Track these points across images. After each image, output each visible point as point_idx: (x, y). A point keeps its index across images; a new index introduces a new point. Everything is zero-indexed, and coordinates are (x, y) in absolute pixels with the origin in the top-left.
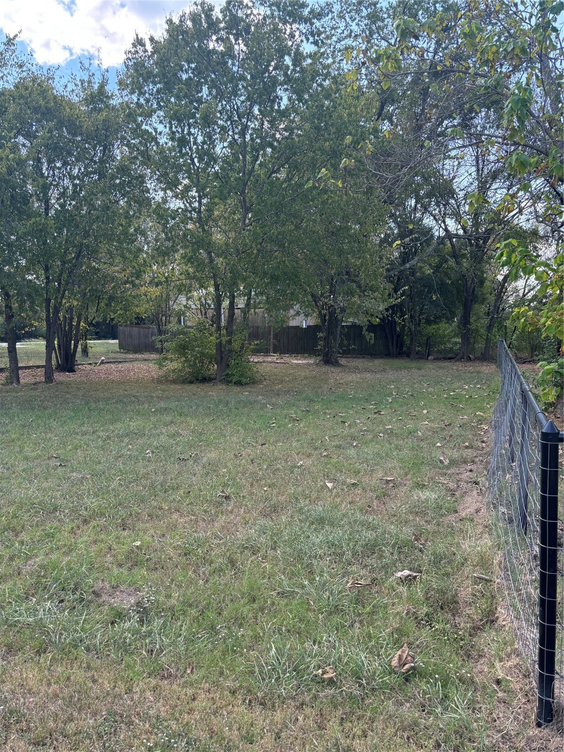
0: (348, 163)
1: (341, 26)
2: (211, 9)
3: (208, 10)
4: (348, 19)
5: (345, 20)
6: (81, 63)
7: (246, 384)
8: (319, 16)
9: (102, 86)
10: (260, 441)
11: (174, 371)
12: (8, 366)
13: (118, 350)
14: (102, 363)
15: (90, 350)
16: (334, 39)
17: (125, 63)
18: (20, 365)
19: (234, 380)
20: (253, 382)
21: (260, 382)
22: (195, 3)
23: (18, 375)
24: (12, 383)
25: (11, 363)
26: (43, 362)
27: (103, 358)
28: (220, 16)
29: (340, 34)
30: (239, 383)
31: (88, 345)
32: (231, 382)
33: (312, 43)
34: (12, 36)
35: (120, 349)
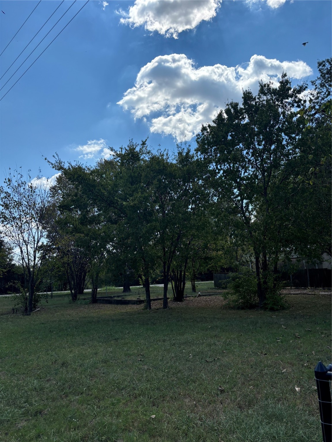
0: (314, 170)
1: (323, 90)
2: (237, 104)
3: (235, 106)
4: (327, 86)
5: (326, 87)
6: (177, 145)
7: (277, 310)
8: (299, 92)
9: (187, 153)
10: (264, 352)
11: (233, 301)
12: (146, 299)
13: (214, 287)
14: (200, 296)
15: (197, 288)
16: (320, 98)
17: (197, 141)
18: (151, 298)
19: (269, 307)
20: (283, 308)
21: (288, 308)
22: (227, 105)
23: (150, 304)
24: (147, 308)
25: (147, 297)
26: (161, 297)
27: (199, 293)
28: (243, 107)
29: (324, 95)
30: (272, 309)
31: (196, 285)
32: (267, 308)
33: (296, 107)
34: (144, 141)
35: (215, 286)
